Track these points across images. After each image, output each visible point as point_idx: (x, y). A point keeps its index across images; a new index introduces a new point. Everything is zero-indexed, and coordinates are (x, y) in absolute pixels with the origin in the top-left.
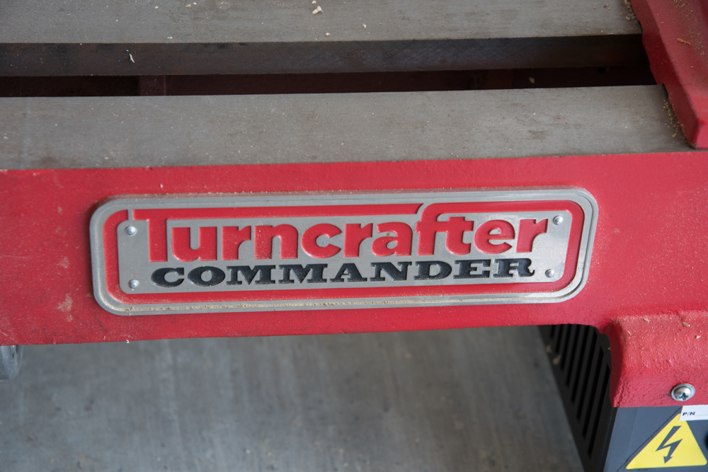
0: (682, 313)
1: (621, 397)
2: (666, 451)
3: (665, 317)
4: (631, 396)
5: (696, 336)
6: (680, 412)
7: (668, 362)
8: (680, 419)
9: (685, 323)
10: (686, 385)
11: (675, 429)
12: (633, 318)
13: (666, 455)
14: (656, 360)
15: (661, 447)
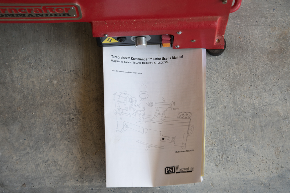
2: (109, 41)
12: (95, 21)
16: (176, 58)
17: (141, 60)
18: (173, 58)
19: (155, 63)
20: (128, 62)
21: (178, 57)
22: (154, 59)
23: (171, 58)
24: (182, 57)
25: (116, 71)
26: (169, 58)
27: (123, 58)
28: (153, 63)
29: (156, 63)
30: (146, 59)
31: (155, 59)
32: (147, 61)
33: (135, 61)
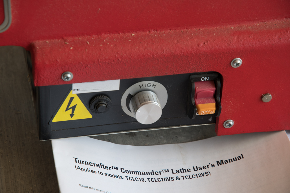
0: (65, 38)
1: (37, 81)
2: (70, 111)
3: (57, 40)
4: (42, 80)
5: (70, 48)
6: (72, 90)
7: (57, 61)
8: (73, 93)
9: (66, 42)
10: (68, 72)
11: (72, 99)
12: (41, 41)
13: (71, 114)
14: (51, 60)
15: (67, 109)
16: (227, 162)
17: (144, 173)
18: (220, 163)
19: (178, 178)
20: (114, 176)
21: (231, 160)
22: (175, 172)
23: (216, 164)
24: (240, 158)
25: (90, 188)
26: (210, 166)
27: (101, 166)
28: (175, 178)
29: (181, 178)
30: (156, 173)
31: (178, 172)
32: (159, 176)
33: (129, 175)
